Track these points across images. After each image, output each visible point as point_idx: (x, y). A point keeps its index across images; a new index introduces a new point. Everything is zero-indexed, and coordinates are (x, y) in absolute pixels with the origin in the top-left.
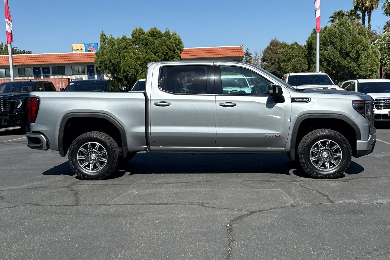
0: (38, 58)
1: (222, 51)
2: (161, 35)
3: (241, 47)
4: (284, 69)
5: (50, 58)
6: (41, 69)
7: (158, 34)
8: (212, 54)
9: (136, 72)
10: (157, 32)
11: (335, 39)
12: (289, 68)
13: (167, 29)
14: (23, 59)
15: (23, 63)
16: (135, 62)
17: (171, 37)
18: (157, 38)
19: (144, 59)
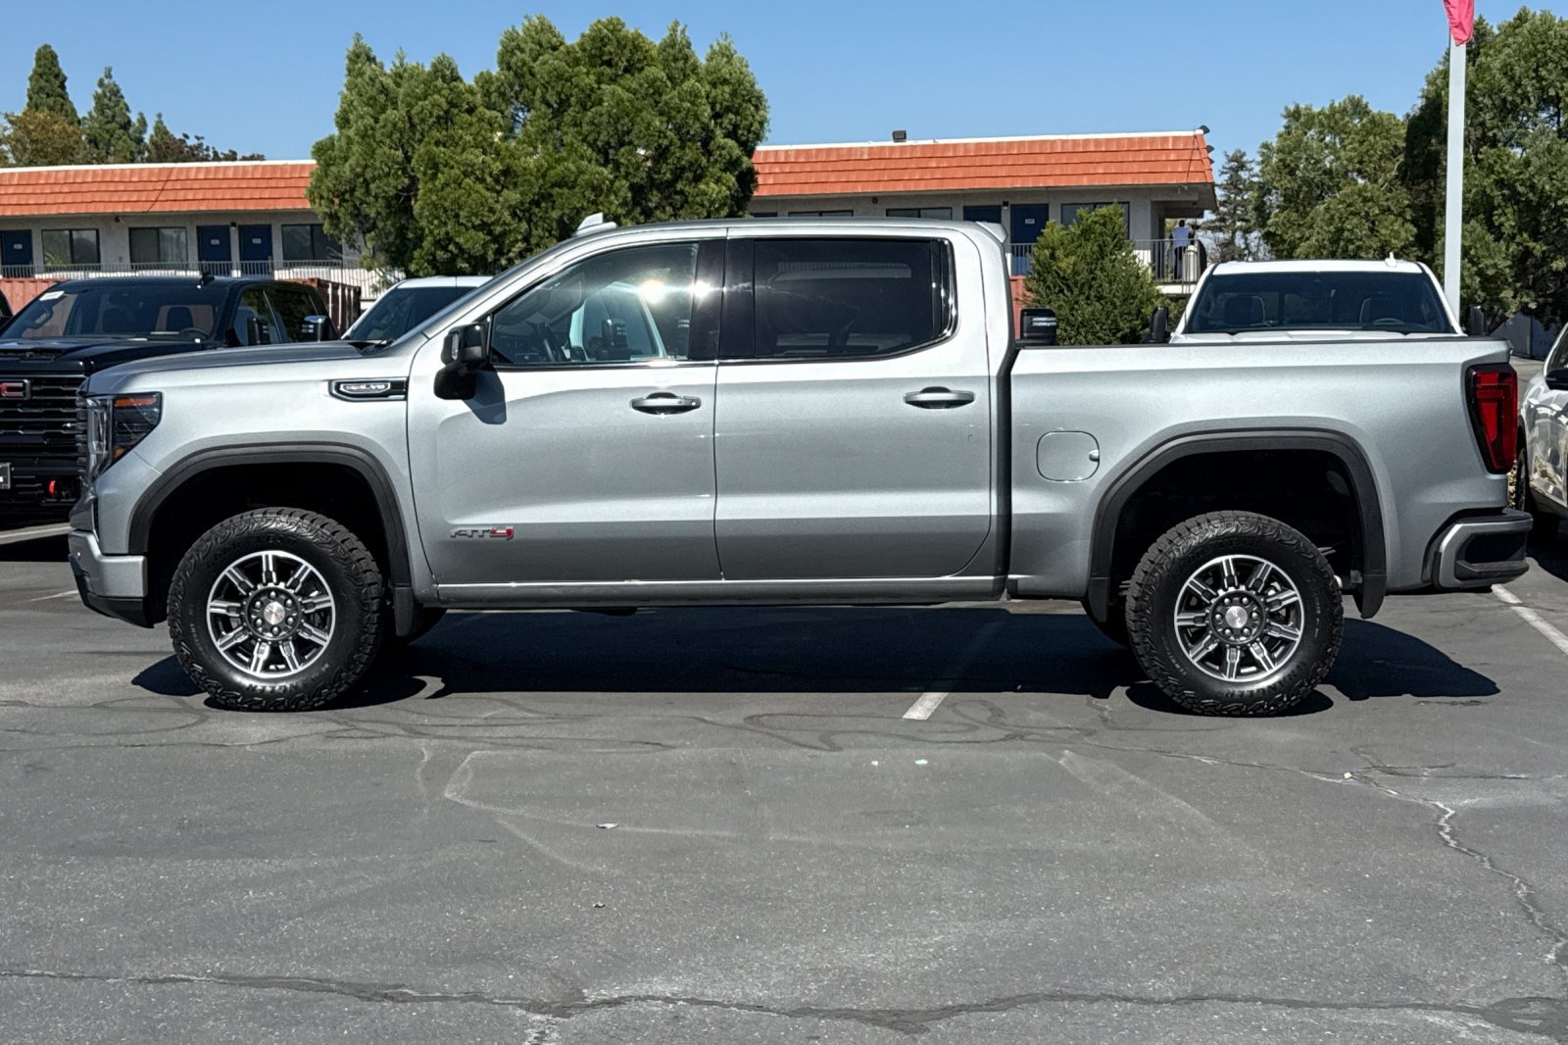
0: (216, 184)
1: (1097, 157)
2: (645, 58)
3: (1195, 137)
4: (1286, 246)
5: (273, 183)
6: (232, 234)
7: (627, 52)
8: (1047, 170)
9: (495, 246)
10: (621, 45)
11: (1561, 82)
12: (1314, 239)
13: (677, 23)
14: (150, 187)
15: (150, 204)
16: (488, 194)
17: (693, 71)
18: (620, 73)
19: (541, 181)
